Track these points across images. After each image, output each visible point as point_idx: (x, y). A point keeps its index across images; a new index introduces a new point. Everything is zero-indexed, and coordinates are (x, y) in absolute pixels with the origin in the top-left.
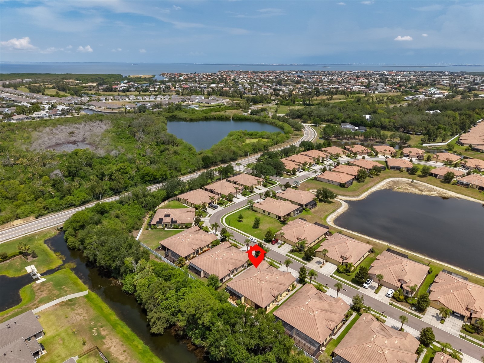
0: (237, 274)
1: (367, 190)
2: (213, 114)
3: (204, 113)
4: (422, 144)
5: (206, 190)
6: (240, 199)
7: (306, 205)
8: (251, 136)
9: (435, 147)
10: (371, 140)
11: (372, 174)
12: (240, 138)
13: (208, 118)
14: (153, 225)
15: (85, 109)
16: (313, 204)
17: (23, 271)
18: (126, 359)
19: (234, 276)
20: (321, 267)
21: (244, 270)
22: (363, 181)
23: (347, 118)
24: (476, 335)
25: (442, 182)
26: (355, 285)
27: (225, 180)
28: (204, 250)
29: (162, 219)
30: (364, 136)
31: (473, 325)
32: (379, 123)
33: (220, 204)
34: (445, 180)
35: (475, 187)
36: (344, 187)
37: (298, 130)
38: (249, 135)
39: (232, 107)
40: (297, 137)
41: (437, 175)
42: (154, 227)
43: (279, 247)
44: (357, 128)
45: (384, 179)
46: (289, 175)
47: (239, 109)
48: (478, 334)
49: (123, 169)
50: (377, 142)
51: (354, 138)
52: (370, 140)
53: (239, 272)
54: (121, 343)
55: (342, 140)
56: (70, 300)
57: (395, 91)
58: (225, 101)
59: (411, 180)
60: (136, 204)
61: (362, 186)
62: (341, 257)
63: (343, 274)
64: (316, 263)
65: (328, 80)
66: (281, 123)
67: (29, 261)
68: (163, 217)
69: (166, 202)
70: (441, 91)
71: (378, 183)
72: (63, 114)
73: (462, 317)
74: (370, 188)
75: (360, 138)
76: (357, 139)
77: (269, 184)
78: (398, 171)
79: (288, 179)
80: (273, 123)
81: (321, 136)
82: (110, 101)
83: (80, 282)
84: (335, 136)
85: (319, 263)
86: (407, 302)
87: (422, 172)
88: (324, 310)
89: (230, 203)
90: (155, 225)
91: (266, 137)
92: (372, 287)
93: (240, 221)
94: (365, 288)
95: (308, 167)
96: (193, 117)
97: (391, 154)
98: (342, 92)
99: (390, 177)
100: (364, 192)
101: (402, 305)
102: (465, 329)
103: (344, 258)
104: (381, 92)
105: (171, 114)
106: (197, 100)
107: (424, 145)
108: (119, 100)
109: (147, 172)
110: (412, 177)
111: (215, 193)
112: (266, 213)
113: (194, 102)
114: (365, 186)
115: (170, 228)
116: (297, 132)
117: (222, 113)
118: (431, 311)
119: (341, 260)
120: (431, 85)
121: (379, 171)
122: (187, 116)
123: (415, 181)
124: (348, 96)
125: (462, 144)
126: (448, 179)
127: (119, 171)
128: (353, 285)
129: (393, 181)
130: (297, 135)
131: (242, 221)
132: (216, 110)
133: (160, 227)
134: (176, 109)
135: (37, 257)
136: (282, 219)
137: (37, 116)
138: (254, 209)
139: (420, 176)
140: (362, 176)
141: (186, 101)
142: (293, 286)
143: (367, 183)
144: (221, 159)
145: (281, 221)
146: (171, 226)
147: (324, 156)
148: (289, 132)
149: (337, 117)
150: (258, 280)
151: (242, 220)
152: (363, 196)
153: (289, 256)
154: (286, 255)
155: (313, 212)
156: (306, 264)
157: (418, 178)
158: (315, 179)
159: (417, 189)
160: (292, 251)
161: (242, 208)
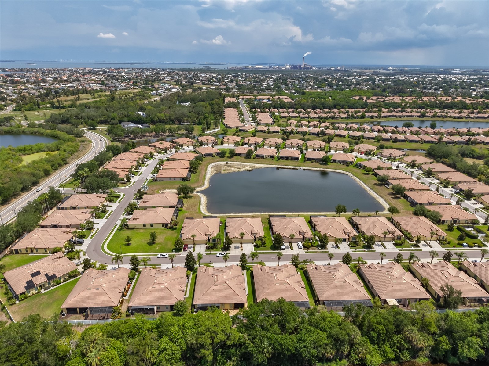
0: (186, 290)
1: (205, 178)
4: (204, 132)
5: (42, 227)
6: (99, 224)
8: (25, 151)
9: (214, 133)
10: (162, 135)
11: (198, 164)
12: (13, 157)
14: (21, 294)
20: (242, 249)
21: (188, 284)
22: (196, 172)
23: (123, 117)
24: (357, 247)
25: (245, 158)
26: (277, 251)
27: (55, 209)
28: (126, 288)
29: (31, 281)
30: (156, 132)
31: (352, 242)
32: (157, 119)
33: (83, 236)
34: (247, 156)
35: (267, 157)
36: (187, 180)
37: (81, 136)
38: (20, 150)
41: (240, 154)
42: (23, 297)
43: (194, 249)
44: (139, 126)
45: (207, 166)
48: (358, 245)
50: (168, 136)
52: (160, 135)
57: (134, 87)
59: (226, 162)
61: (199, 176)
62: (252, 234)
64: (235, 248)
65: (52, 79)
66: (49, 131)
68: (30, 278)
70: (172, 86)
71: (206, 170)
73: (344, 240)
77: (114, 198)
78: (211, 157)
79: (127, 187)
85: (237, 247)
86: (313, 246)
87: (229, 154)
89: (93, 232)
90: (24, 293)
92: (287, 247)
93: (128, 245)
94: (283, 249)
95: (135, 170)
97: (193, 144)
99: (210, 163)
100: (204, 180)
101: (312, 249)
102: (351, 246)
103: (255, 234)
104: (122, 89)
107: (206, 133)
110: (224, 160)
111: (61, 227)
112: (148, 226)
115: (48, 288)
116: (80, 139)
118: (330, 245)
119: (253, 237)
120: (158, 81)
121: (200, 160)
123: (229, 162)
124: (94, 95)
125: (230, 128)
126: (248, 155)
128: (274, 251)
129: (215, 166)
130: (83, 141)
131: (130, 243)
133: (33, 292)
138: (130, 227)
139: (228, 157)
143: (200, 173)
144: (21, 186)
145: (170, 228)
146: (49, 283)
147: (142, 157)
148: (70, 140)
149: (112, 117)
150: (222, 283)
152: (207, 184)
153: (210, 254)
154: (207, 254)
155: (187, 210)
156: (229, 253)
157: (229, 159)
158: (154, 180)
159: (235, 167)
160: (208, 249)
161: (113, 231)
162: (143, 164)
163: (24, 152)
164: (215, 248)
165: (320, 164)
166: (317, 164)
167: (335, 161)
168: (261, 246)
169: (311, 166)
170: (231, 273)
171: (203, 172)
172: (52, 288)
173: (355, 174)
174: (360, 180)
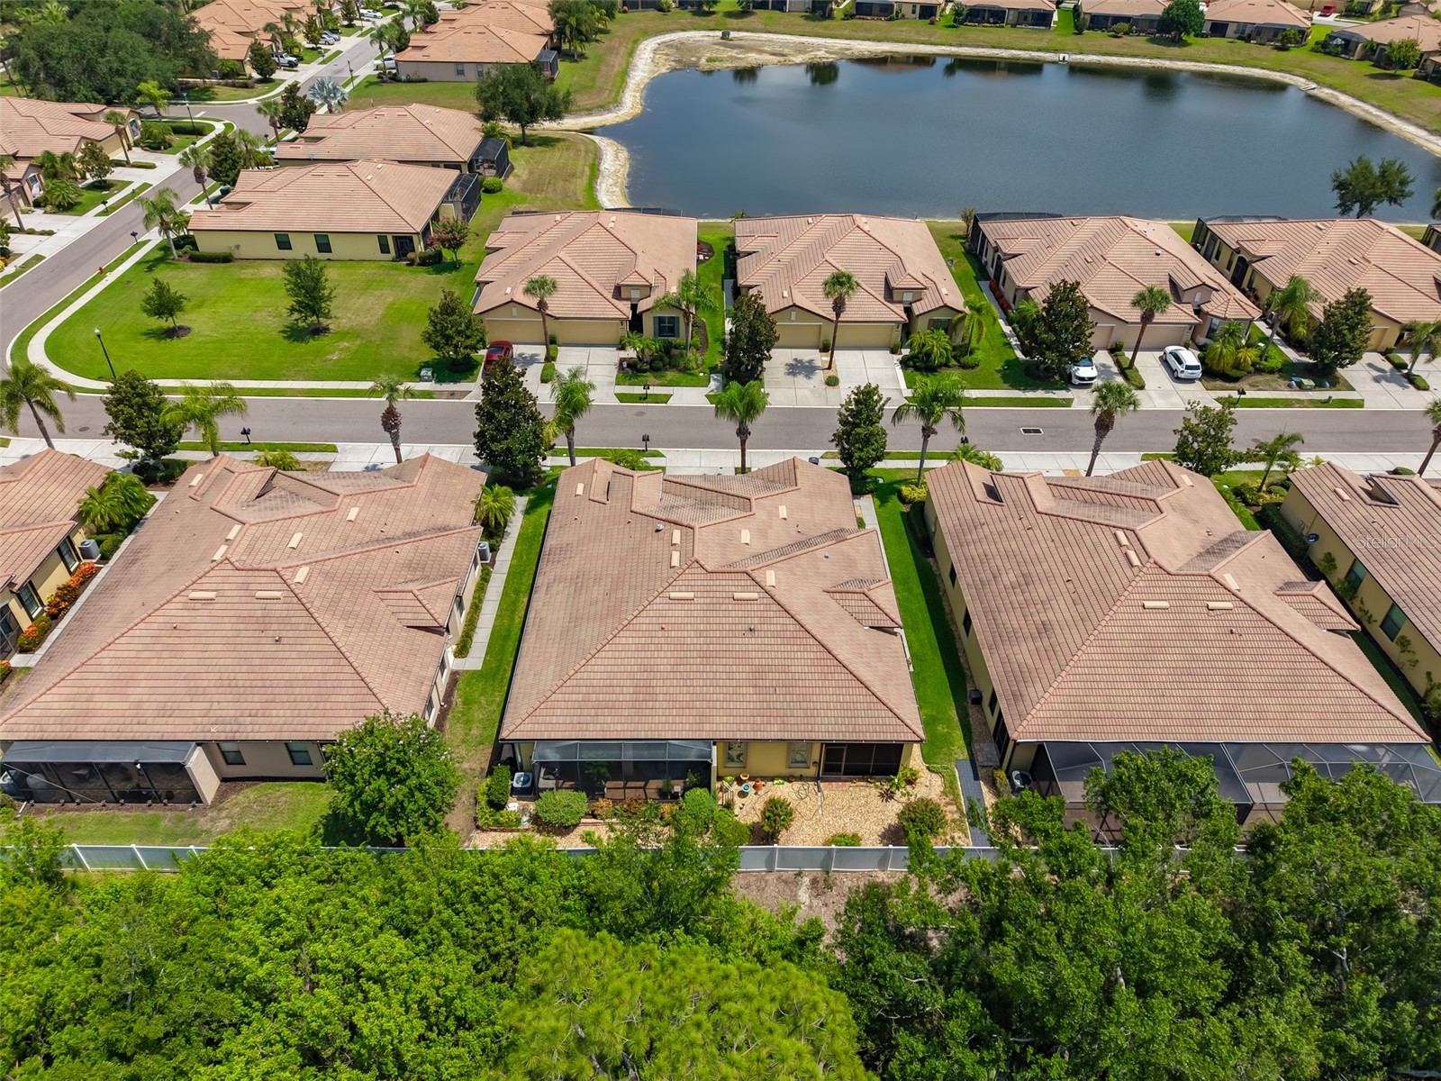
0: (471, 625)
7: (474, 165)
19: (462, 651)
20: (832, 382)
21: (485, 579)
25: (807, 18)
26: (1040, 394)
28: (47, 591)
34: (814, 9)
35: (908, 12)
45: (636, 42)
46: (243, 86)
53: (476, 607)
61: (595, 71)
64: (791, 374)
71: (631, 54)
74: (625, 74)
77: (178, 138)
78: (653, 13)
79: (252, 100)
85: (797, 368)
86: (1258, 370)
93: (175, 333)
99: (648, 34)
100: (620, 90)
103: (907, 296)
110: (712, 25)
112: (304, 248)
118: (1358, 367)
119: (897, 312)
123: (733, 34)
128: (1030, 395)
129: (670, 45)
131: (189, 328)
136: (420, 247)
138: (204, 249)
139: (730, 15)
143: (601, 59)
145: (421, 260)
151: (180, 320)
152: (630, 104)
153: (643, 398)
154: (622, 397)
155: (524, 190)
156: (760, 397)
157: (734, 22)
158: (387, 78)
159: (761, 52)
160: (630, 370)
161: (112, 268)
162: (350, 26)
164: (673, 366)
165: (1152, 41)
166: (1140, 42)
167: (1219, 29)
168: (947, 365)
169: (1113, 50)
170: (783, 511)
171: (617, 62)
173: (1328, 80)
174: (1360, 99)
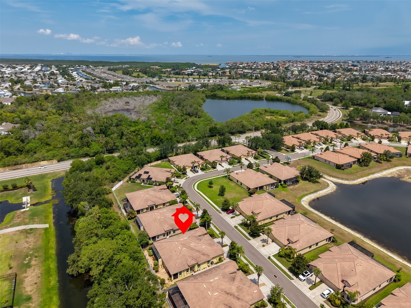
0: (174, 235)
1: (369, 175)
2: (250, 94)
3: (241, 93)
6: (224, 167)
7: (285, 182)
11: (381, 159)
13: (243, 98)
15: (152, 87)
16: (295, 181)
17: (20, 199)
18: (31, 291)
19: (170, 237)
20: (264, 246)
22: (367, 166)
26: (291, 274)
27: (220, 149)
28: (159, 207)
29: (141, 175)
30: (393, 122)
33: (202, 169)
36: (340, 168)
37: (323, 112)
38: (271, 112)
39: (270, 88)
40: (319, 117)
42: (133, 181)
43: (232, 218)
44: (389, 113)
45: (396, 166)
46: (287, 151)
47: (276, 91)
49: (137, 131)
51: (382, 123)
53: (177, 234)
54: (40, 275)
55: (367, 123)
56: (31, 229)
58: (267, 84)
60: (129, 160)
61: (363, 170)
62: (288, 240)
63: (283, 259)
64: (261, 240)
66: (308, 104)
67: (29, 193)
68: (142, 173)
69: (159, 162)
71: (385, 169)
72: (132, 89)
74: (373, 173)
75: (389, 123)
76: (385, 124)
77: (261, 157)
79: (284, 154)
80: (302, 104)
81: (345, 118)
82: (173, 81)
83: (51, 216)
84: (361, 120)
85: (264, 241)
88: (228, 294)
89: (212, 170)
90: (134, 179)
91: (286, 115)
92: (309, 281)
93: (211, 187)
94: (300, 280)
95: (313, 145)
96: (231, 95)
98: (392, 80)
99: (404, 165)
100: (362, 177)
103: (291, 242)
105: (212, 93)
106: (242, 83)
108: (180, 81)
109: (155, 135)
112: (239, 183)
113: (238, 84)
114: (367, 170)
116: (321, 113)
117: (258, 94)
119: (286, 243)
121: (391, 157)
122: (225, 95)
127: (134, 132)
129: (407, 170)
131: (212, 187)
132: (253, 91)
133: (138, 181)
134: (219, 89)
135: (36, 190)
136: (251, 191)
137: (114, 90)
138: (231, 178)
140: (365, 159)
141: (232, 83)
142: (220, 259)
143: (372, 167)
145: (249, 193)
146: (147, 182)
147: (335, 136)
148: (312, 113)
149: (371, 101)
150: (180, 245)
152: (358, 181)
153: (238, 229)
154: (236, 227)
155: (291, 189)
156: (249, 240)
158: (312, 157)
160: (242, 224)
161: (220, 175)
163: (271, 114)
164: (247, 227)
170: (204, 247)
172: (147, 185)
